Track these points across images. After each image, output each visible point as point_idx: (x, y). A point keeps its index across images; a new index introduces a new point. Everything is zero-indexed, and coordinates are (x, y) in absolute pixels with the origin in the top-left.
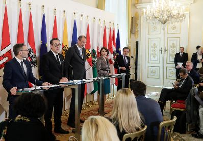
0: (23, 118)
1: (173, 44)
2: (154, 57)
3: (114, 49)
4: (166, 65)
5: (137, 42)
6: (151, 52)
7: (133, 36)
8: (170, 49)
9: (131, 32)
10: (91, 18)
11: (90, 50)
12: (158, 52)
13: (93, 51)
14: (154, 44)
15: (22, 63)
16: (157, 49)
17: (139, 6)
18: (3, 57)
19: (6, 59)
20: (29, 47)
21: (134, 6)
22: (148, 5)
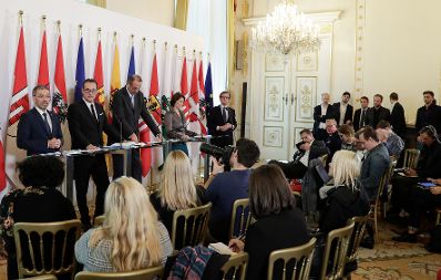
0: (35, 191)
1: (306, 88)
2: (274, 110)
3: (202, 95)
4: (294, 125)
5: (245, 85)
6: (269, 102)
7: (238, 73)
8: (300, 96)
9: (236, 67)
10: (160, 45)
11: (159, 97)
12: (280, 102)
13: (164, 98)
14: (275, 88)
15: (44, 115)
16: (279, 97)
17: (248, 22)
18: (16, 105)
19: (20, 109)
20: (57, 91)
21: (241, 21)
22: (260, 22)
